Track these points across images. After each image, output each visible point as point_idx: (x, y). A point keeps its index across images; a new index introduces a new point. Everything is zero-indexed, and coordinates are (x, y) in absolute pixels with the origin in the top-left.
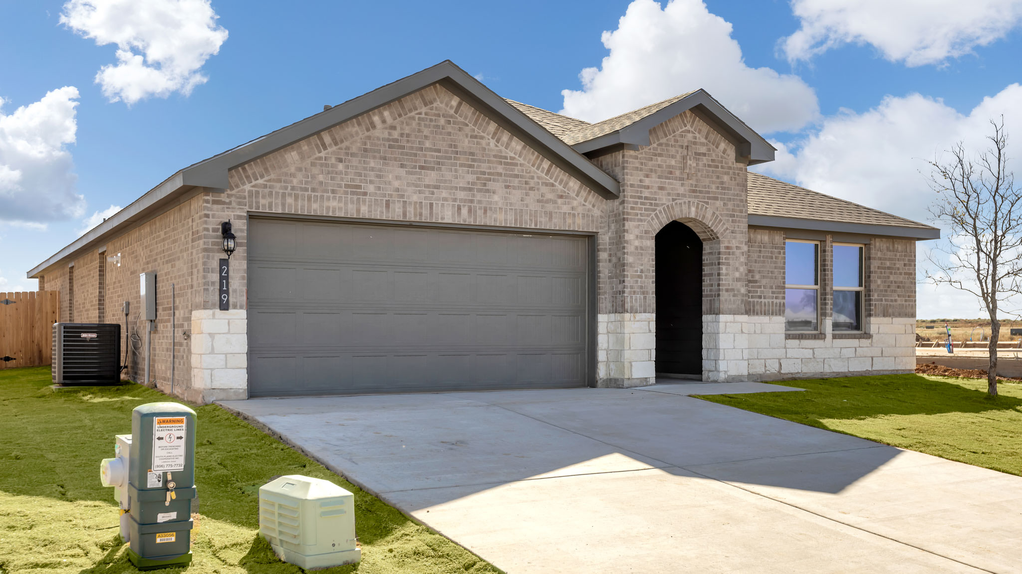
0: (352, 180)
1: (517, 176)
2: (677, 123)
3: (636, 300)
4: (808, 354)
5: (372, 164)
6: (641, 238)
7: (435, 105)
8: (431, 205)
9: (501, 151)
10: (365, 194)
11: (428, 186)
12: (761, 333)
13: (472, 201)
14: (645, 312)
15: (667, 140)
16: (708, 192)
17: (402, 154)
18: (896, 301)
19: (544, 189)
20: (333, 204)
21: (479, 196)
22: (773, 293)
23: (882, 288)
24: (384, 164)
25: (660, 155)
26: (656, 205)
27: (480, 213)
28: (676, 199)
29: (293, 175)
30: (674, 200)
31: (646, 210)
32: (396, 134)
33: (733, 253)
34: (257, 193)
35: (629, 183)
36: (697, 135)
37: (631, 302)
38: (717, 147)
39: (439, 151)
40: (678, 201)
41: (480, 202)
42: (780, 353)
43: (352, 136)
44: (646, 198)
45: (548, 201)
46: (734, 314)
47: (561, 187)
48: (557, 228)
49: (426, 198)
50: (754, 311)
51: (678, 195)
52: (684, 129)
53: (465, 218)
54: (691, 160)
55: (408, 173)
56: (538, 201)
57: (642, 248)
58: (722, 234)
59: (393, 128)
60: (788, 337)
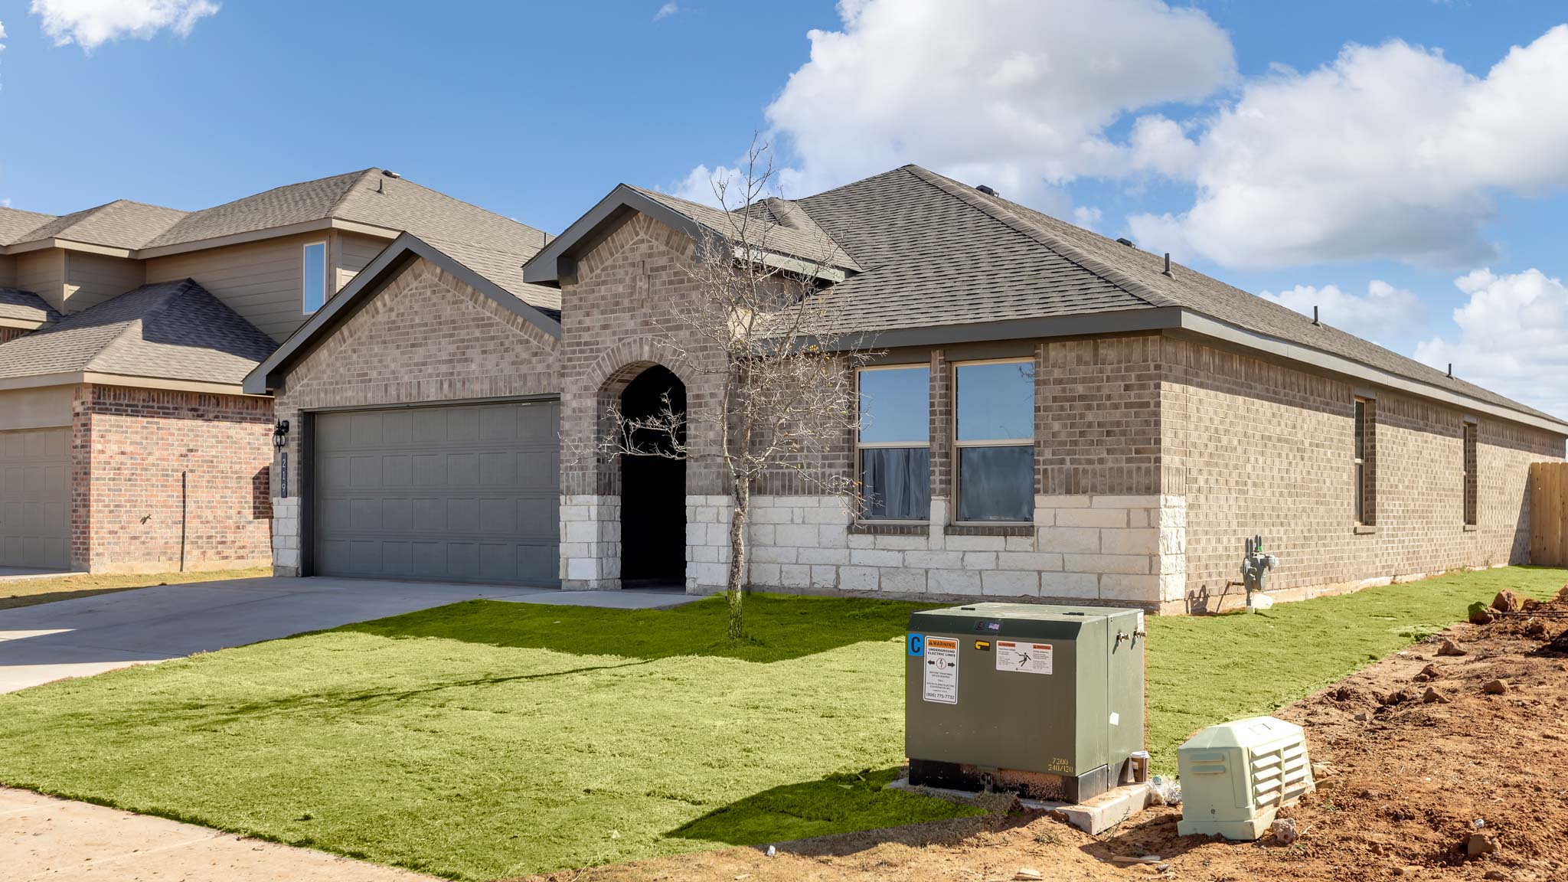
0: (362, 368)
1: (493, 338)
2: (626, 234)
3: (573, 478)
4: (893, 559)
5: (376, 350)
6: (580, 396)
7: (423, 277)
8: (419, 383)
9: (478, 312)
10: (370, 380)
11: (416, 364)
12: (804, 522)
13: (452, 374)
14: (584, 493)
15: (614, 261)
16: (668, 321)
17: (398, 335)
18: (1101, 461)
19: (519, 348)
20: (349, 394)
21: (459, 367)
22: (824, 458)
23: (1063, 438)
24: (385, 348)
25: (604, 283)
26: (598, 350)
27: (459, 385)
28: (623, 338)
29: (324, 372)
30: (620, 340)
31: (586, 359)
32: (393, 315)
33: (706, 404)
34: (304, 391)
35: (565, 328)
36: (654, 243)
37: (567, 480)
38: (683, 254)
39: (426, 325)
40: (626, 341)
41: (459, 373)
42: (840, 556)
43: (362, 325)
44: (586, 344)
45: (522, 362)
46: (707, 494)
47: (536, 343)
48: (532, 393)
49: (415, 378)
50: (790, 488)
51: (627, 332)
52: (636, 239)
53: (446, 394)
54: (641, 280)
55: (403, 353)
56: (513, 363)
57: (581, 411)
58: (689, 378)
59: (391, 310)
60: (852, 529)
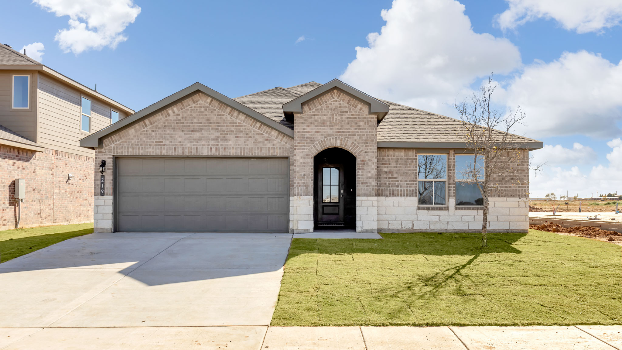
0: (158, 139)
1: (242, 132)
2: (328, 97)
3: (301, 189)
4: (436, 218)
5: (168, 132)
6: (304, 158)
7: (199, 103)
8: (197, 148)
9: (233, 120)
10: (164, 145)
11: (195, 139)
12: (398, 206)
13: (217, 145)
14: (306, 195)
15: (321, 107)
16: (349, 132)
17: (182, 126)
18: (510, 187)
19: (257, 137)
20: (150, 150)
21: (221, 142)
22: (407, 184)
23: (497, 179)
24: (174, 131)
25: (317, 115)
26: (314, 141)
27: (222, 150)
28: (327, 137)
29: (132, 139)
30: (325, 137)
31: (307, 143)
32: (179, 118)
33: (367, 163)
34: (117, 147)
35: (296, 131)
36: (342, 102)
37: (298, 190)
38: (355, 107)
39: (201, 123)
40: (328, 138)
41: (222, 145)
42: (414, 217)
43: (159, 120)
44: (307, 138)
45: (259, 142)
46: (367, 196)
47: (267, 135)
48: (265, 155)
49: (194, 145)
50: (393, 194)
51: (329, 135)
52: (333, 100)
53: (214, 153)
54: (336, 115)
55: (185, 134)
56: (254, 142)
57: (304, 163)
58: (359, 153)
59: (178, 115)
60: (418, 209)
